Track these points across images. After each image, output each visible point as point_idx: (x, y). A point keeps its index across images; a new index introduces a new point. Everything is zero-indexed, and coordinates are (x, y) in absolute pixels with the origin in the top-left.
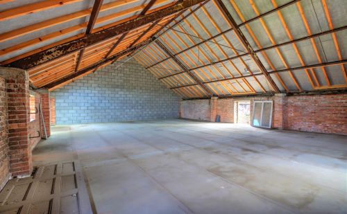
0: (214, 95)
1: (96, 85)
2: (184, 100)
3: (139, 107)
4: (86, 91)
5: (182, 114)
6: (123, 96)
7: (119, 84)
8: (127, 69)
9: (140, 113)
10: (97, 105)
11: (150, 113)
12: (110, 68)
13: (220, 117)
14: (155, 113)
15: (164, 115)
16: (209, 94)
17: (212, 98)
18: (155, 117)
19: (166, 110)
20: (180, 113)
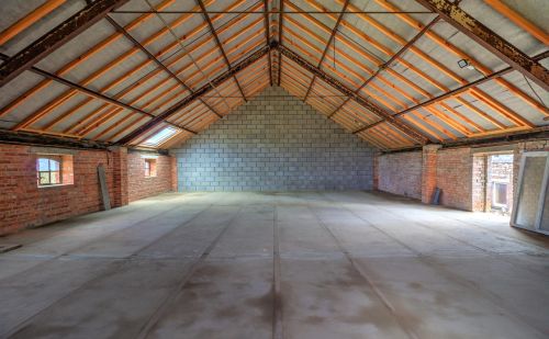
0: (430, 142)
1: (226, 136)
2: (384, 153)
3: (291, 169)
4: (213, 146)
5: (380, 182)
6: (263, 151)
7: (258, 131)
8: (271, 108)
9: (293, 178)
10: (226, 165)
11: (311, 178)
12: (244, 108)
13: (441, 193)
14: (322, 178)
15: (339, 182)
16: (416, 140)
17: (425, 148)
18: (321, 187)
19: (344, 173)
20: (376, 181)
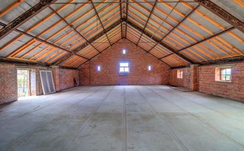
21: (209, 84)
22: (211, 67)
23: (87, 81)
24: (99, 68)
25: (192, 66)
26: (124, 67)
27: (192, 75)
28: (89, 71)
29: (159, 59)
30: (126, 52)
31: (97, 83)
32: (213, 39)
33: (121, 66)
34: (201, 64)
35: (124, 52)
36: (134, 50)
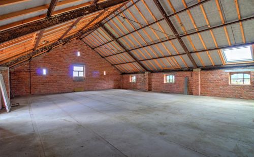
21: (160, 85)
22: (161, 74)
23: (24, 90)
24: (45, 72)
25: (147, 73)
26: (78, 71)
27: (147, 79)
28: (28, 76)
29: (112, 65)
30: (81, 54)
31: (42, 91)
32: (169, 58)
33: (74, 70)
34: (152, 72)
35: (79, 54)
36: (90, 53)
